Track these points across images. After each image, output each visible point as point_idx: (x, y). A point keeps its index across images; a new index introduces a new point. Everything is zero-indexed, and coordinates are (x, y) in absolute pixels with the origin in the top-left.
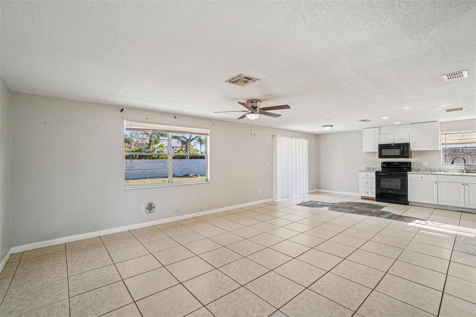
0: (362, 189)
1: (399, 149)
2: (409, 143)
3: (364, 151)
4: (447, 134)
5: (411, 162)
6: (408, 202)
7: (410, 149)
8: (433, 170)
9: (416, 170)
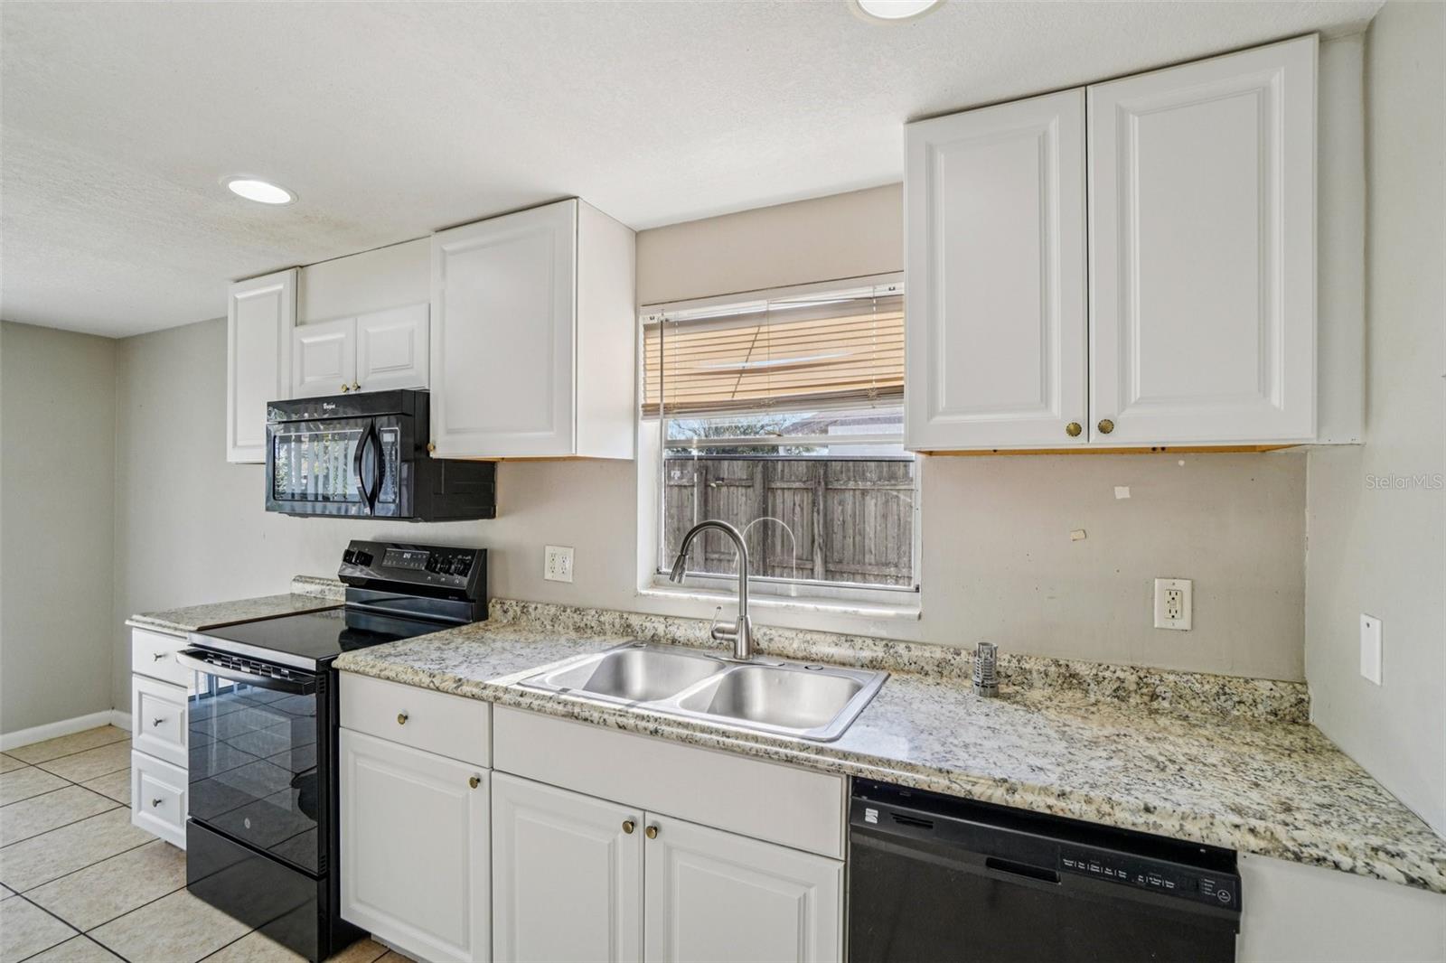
0: (140, 773)
5: (485, 553)
9: (511, 614)
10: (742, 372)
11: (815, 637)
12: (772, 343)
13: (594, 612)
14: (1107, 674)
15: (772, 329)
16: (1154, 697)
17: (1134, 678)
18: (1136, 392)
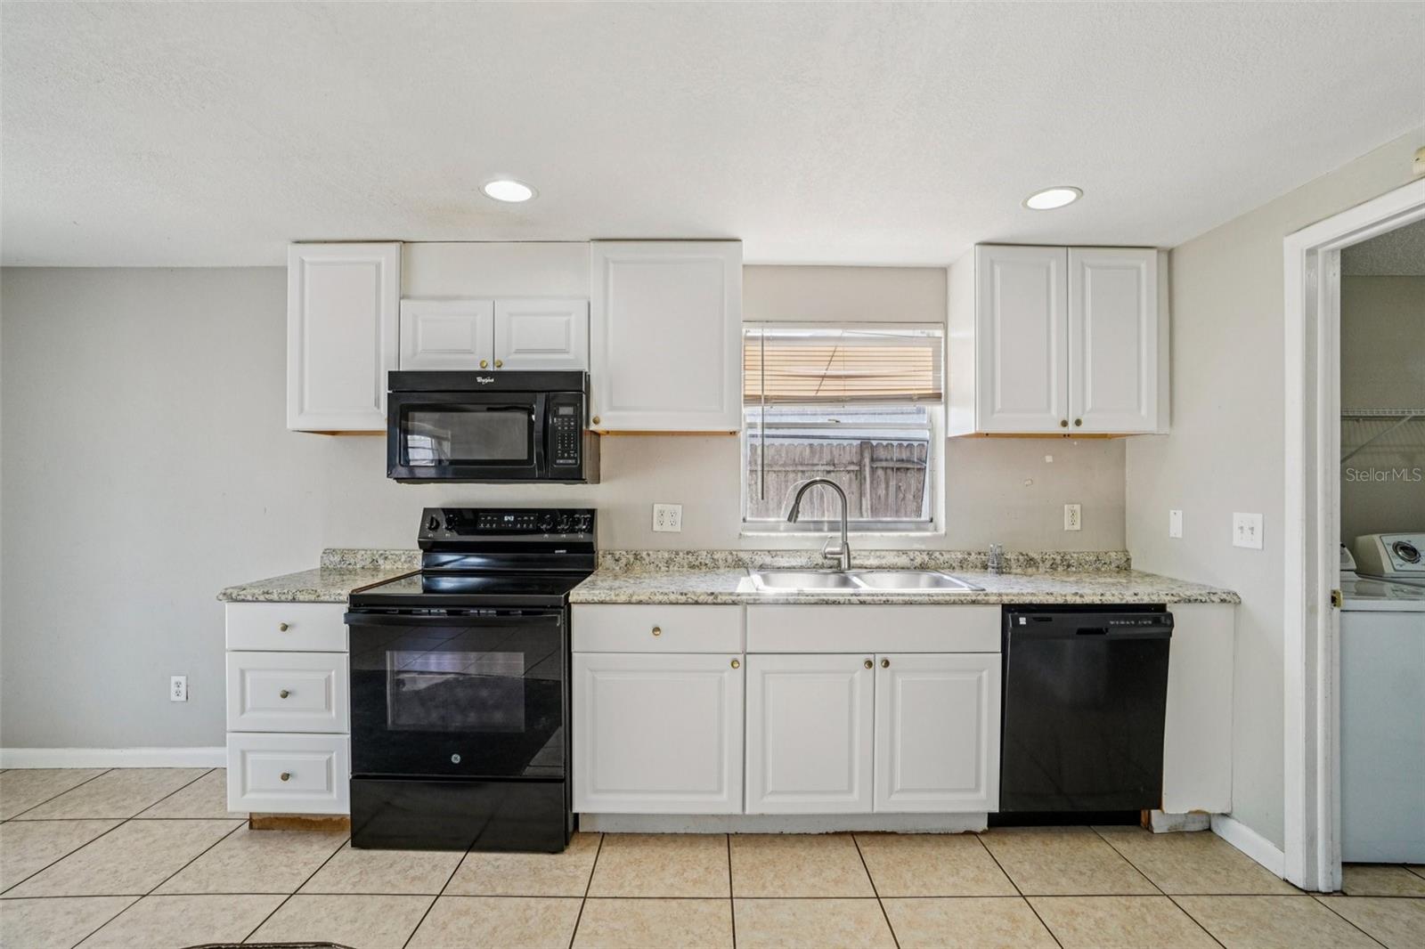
2: (588, 377)
3: (294, 421)
5: (592, 512)
6: (577, 815)
7: (593, 414)
8: (703, 556)
9: (624, 561)
10: (823, 377)
11: (883, 553)
12: (846, 359)
13: (705, 553)
14: (1047, 556)
15: (846, 349)
16: (1069, 566)
17: (1059, 557)
18: (1089, 406)
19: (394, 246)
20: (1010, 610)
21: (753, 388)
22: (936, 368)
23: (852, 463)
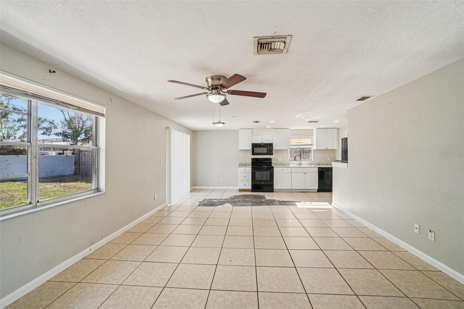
0: (240, 183)
1: (266, 148)
2: (273, 144)
4: (292, 138)
5: (271, 158)
6: (274, 189)
7: (273, 148)
8: (284, 164)
10: (298, 142)
14: (326, 164)
18: (329, 146)
19: (251, 129)
20: (319, 168)
21: (290, 144)
22: (312, 141)
23: (299, 151)
